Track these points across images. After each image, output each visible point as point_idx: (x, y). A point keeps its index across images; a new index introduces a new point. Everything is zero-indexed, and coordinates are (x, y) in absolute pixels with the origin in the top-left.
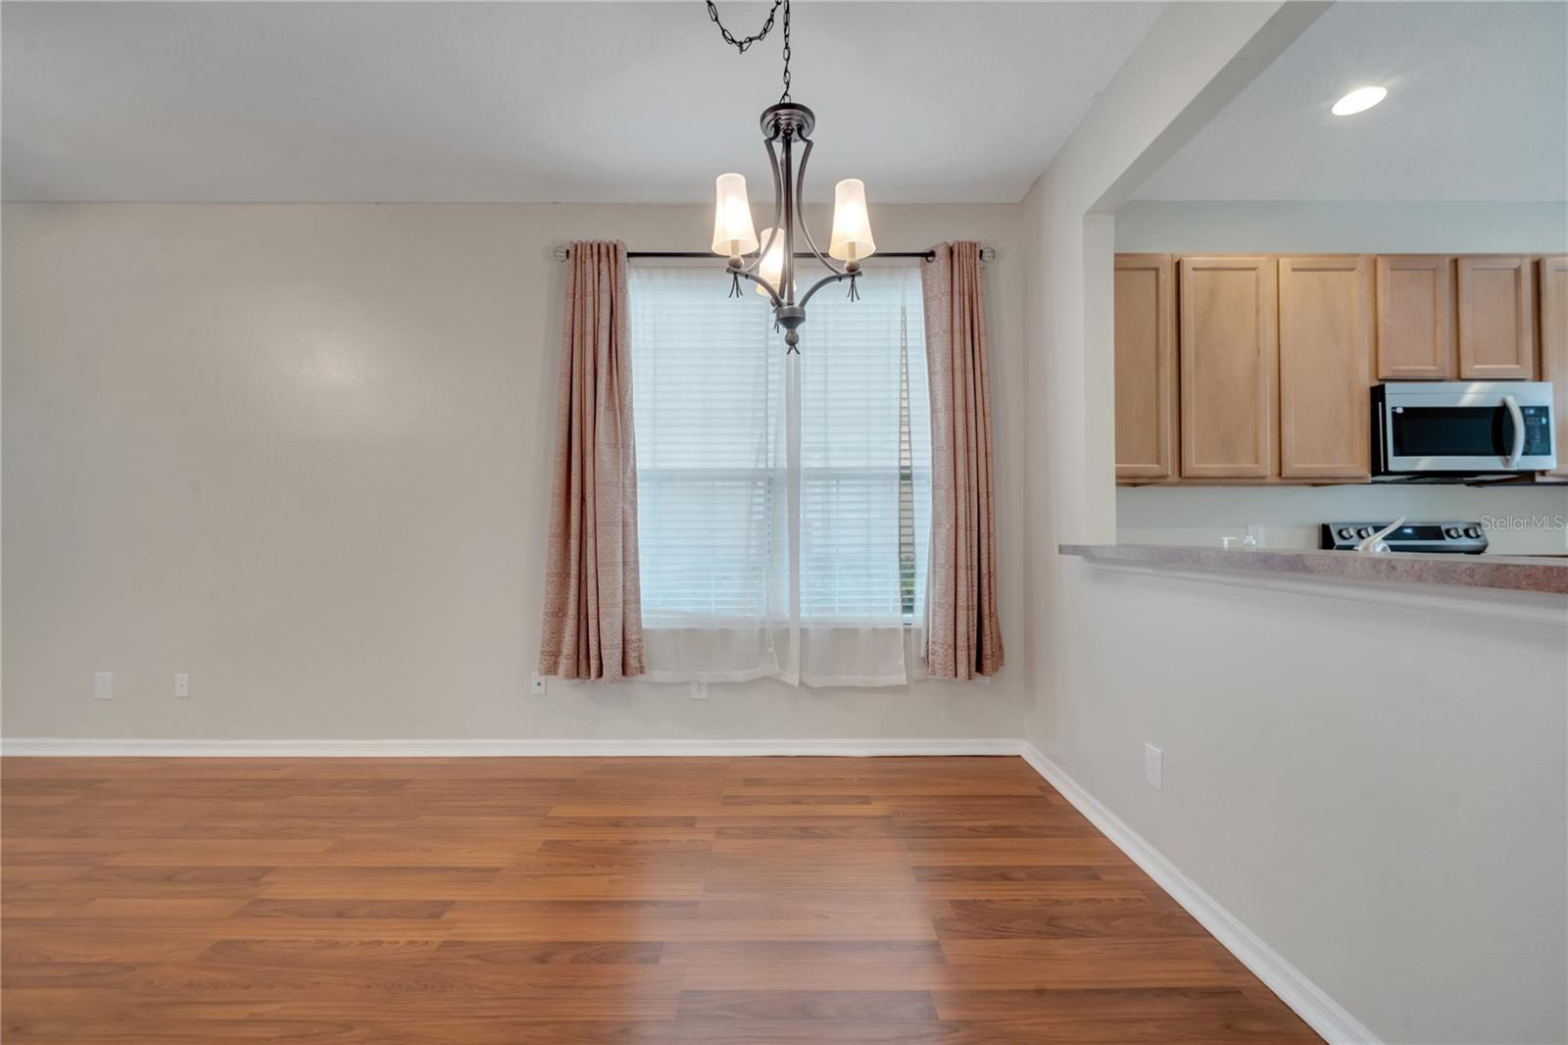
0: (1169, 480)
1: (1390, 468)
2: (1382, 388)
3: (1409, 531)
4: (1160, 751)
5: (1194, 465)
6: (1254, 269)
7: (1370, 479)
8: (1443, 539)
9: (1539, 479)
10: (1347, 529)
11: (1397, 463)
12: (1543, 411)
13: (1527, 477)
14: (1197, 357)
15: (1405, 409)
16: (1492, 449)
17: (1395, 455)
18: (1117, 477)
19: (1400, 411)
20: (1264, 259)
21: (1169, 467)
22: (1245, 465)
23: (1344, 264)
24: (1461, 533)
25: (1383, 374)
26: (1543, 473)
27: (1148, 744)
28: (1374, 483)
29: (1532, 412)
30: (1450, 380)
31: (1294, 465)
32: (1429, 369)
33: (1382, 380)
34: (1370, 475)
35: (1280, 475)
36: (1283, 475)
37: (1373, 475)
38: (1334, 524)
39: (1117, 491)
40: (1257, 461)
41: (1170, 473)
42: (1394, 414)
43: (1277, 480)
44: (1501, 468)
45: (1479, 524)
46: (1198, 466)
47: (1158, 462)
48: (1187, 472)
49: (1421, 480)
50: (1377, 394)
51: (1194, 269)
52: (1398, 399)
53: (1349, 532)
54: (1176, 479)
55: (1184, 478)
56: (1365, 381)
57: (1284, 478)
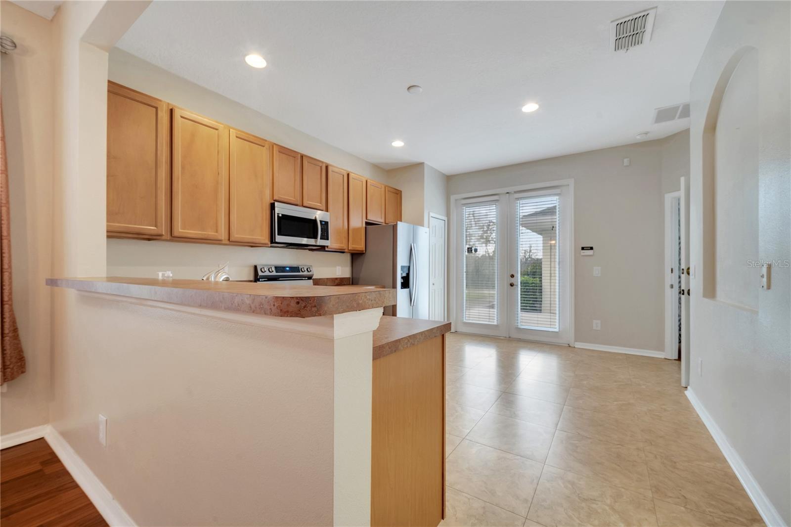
0: (163, 238)
1: (276, 241)
2: (274, 204)
3: (288, 269)
4: (105, 419)
5: (180, 230)
6: (217, 129)
7: (270, 245)
8: (300, 272)
9: (326, 249)
10: (264, 268)
11: (279, 238)
12: (327, 223)
13: (322, 248)
14: (183, 168)
15: (282, 215)
16: (312, 236)
17: (278, 235)
18: (108, 232)
19: (280, 215)
20: (223, 126)
21: (163, 230)
22: (211, 233)
23: (259, 142)
24: (305, 270)
25: (275, 198)
26: (327, 246)
27: (100, 415)
28: (271, 247)
29: (324, 223)
30: (300, 206)
31: (236, 236)
32: (292, 200)
33: (274, 200)
34: (270, 243)
35: (229, 240)
36: (230, 240)
37: (271, 244)
38: (259, 265)
39: (107, 240)
40: (217, 232)
41: (164, 234)
42: (278, 216)
43: (228, 242)
44: (314, 244)
45: (311, 266)
46: (182, 231)
47: (156, 226)
48: (176, 233)
49: (290, 247)
50: (272, 206)
51: (182, 117)
52: (280, 209)
53: (264, 269)
54: (169, 237)
55: (175, 238)
56: (268, 200)
57: (232, 242)
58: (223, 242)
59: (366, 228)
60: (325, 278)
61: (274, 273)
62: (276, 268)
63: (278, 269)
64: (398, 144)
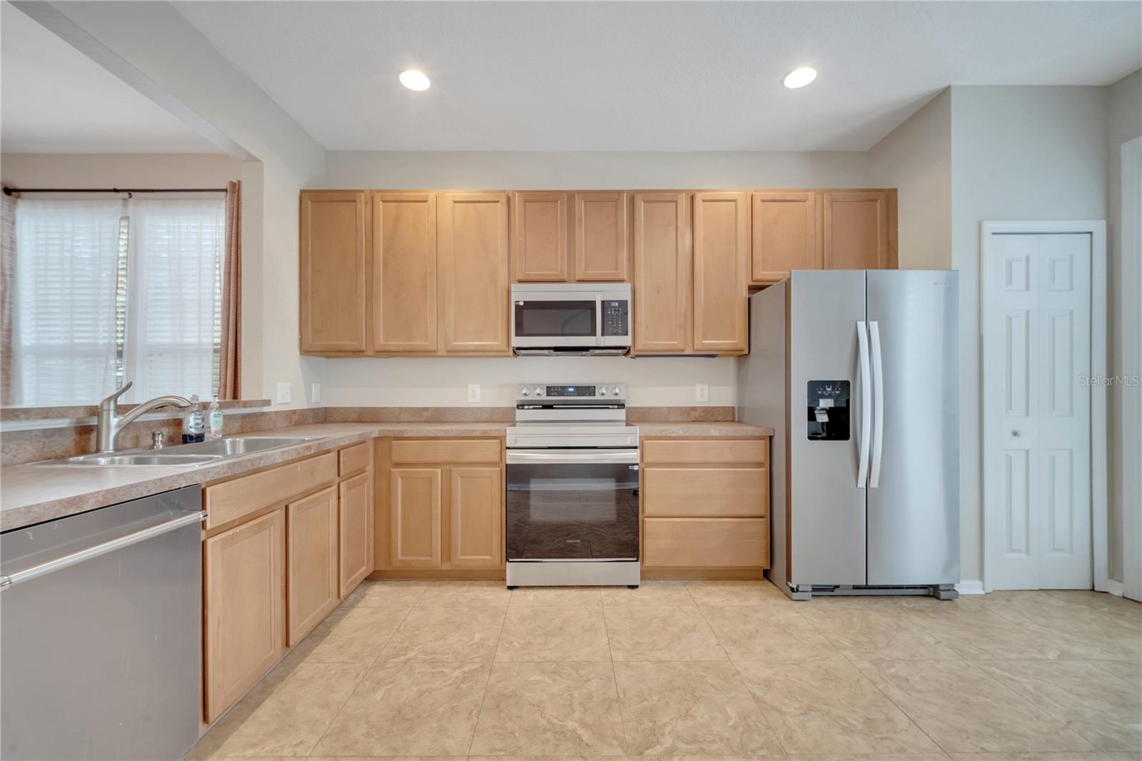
0: (366, 354)
1: (513, 345)
3: (571, 390)
6: (426, 202)
11: (518, 341)
12: (621, 304)
14: (385, 265)
15: (524, 302)
17: (517, 335)
19: (521, 304)
20: (433, 194)
21: (364, 344)
22: (419, 343)
23: (490, 197)
26: (630, 348)
29: (610, 304)
30: (568, 282)
31: (454, 343)
32: (551, 274)
36: (447, 350)
40: (426, 339)
41: (365, 349)
42: (517, 307)
43: (445, 353)
46: (385, 343)
47: (356, 340)
48: (378, 347)
51: (383, 201)
54: (371, 352)
55: (378, 353)
56: (506, 283)
57: (452, 353)
58: (439, 353)
59: (749, 299)
60: (663, 408)
61: (544, 397)
62: (548, 388)
63: (550, 390)
64: (801, 77)
